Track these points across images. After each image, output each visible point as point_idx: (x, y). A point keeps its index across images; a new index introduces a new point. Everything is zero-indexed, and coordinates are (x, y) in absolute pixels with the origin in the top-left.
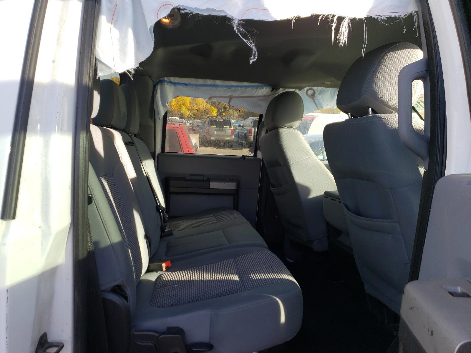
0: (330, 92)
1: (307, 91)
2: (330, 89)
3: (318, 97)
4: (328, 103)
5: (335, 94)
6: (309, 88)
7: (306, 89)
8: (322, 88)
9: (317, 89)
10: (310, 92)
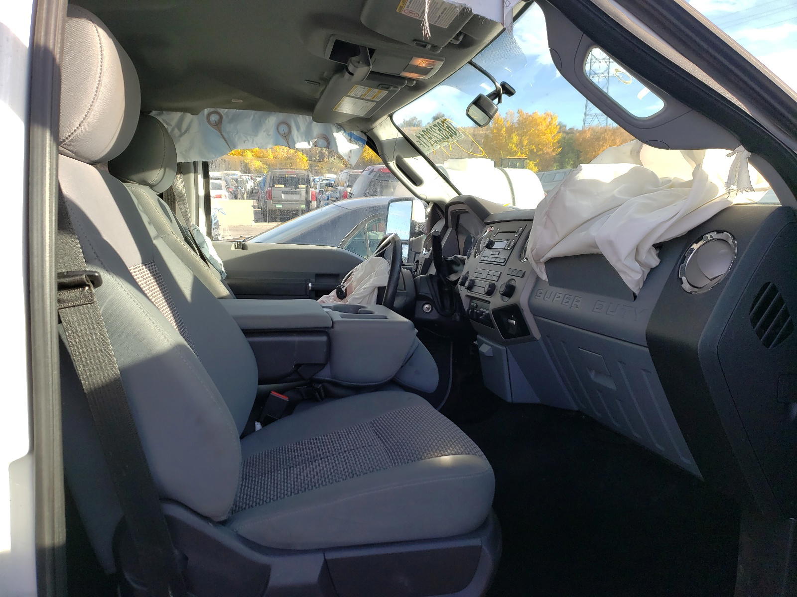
0: (252, 117)
1: (209, 115)
2: (253, 112)
3: (228, 127)
4: (246, 137)
5: (260, 121)
6: (212, 110)
7: (206, 111)
8: (238, 110)
9: (227, 112)
10: (214, 118)
